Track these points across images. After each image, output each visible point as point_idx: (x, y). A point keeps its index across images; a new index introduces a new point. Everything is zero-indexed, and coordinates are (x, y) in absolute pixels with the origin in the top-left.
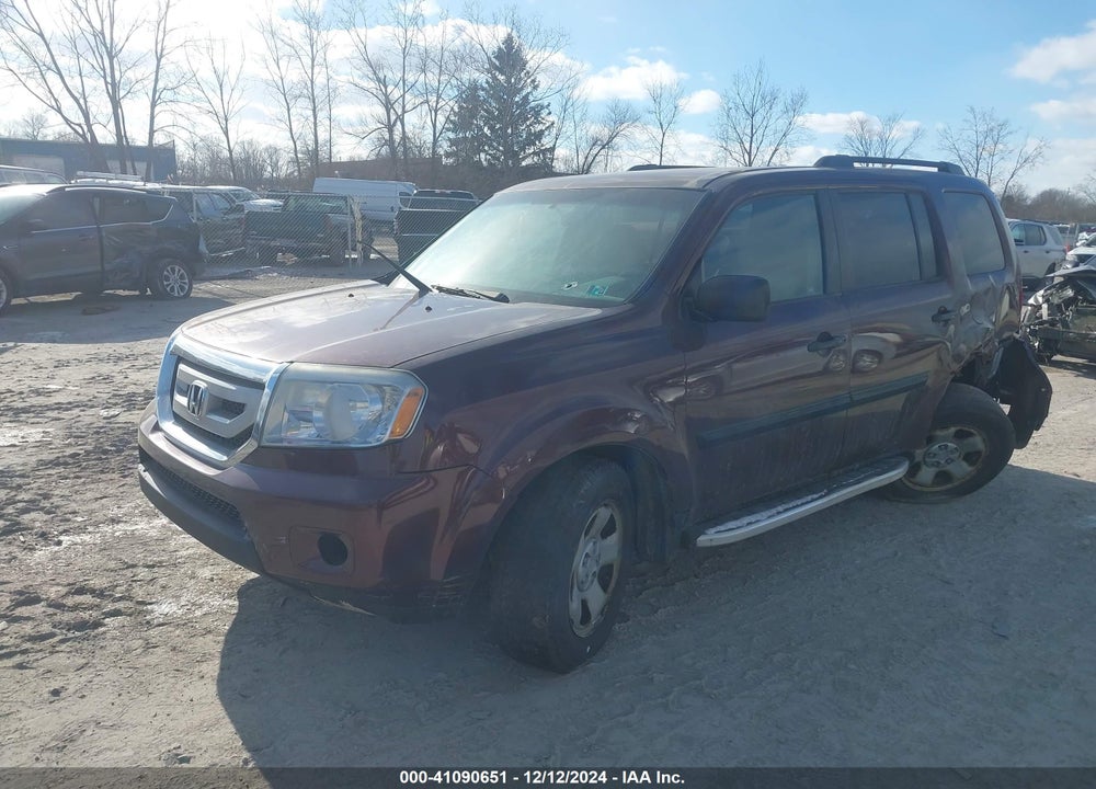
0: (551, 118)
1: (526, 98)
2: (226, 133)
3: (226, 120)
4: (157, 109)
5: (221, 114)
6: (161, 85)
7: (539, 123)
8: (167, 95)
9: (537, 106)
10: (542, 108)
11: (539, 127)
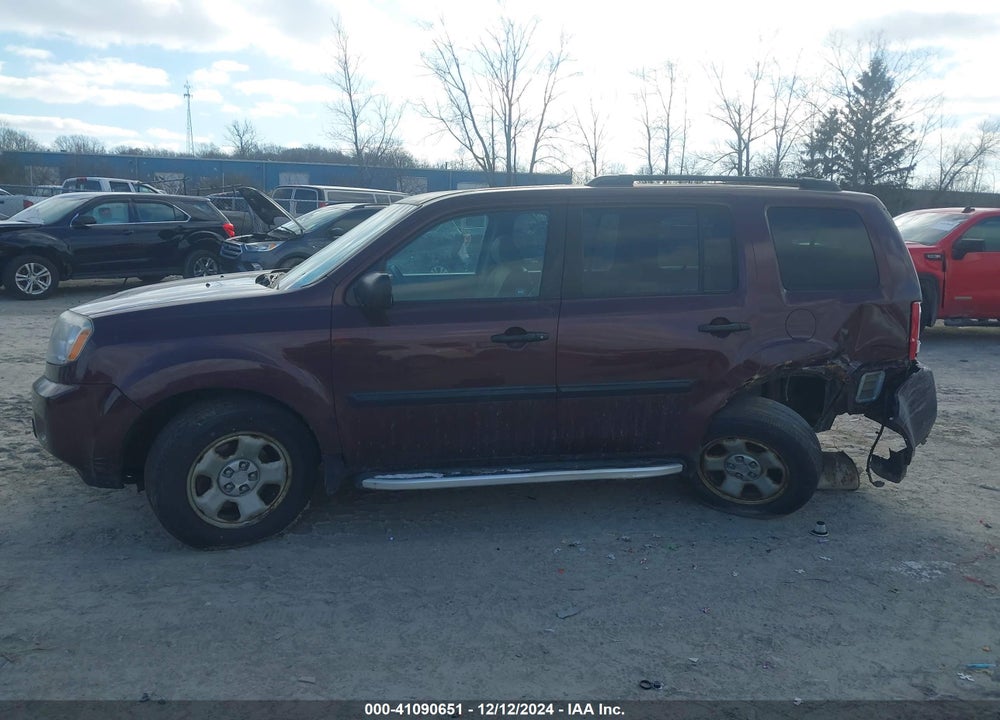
0: (912, 137)
1: (888, 120)
2: (594, 162)
3: (596, 151)
4: (539, 144)
5: (593, 147)
6: (545, 124)
7: (899, 142)
8: (550, 132)
9: (899, 126)
10: (905, 127)
11: (898, 147)
